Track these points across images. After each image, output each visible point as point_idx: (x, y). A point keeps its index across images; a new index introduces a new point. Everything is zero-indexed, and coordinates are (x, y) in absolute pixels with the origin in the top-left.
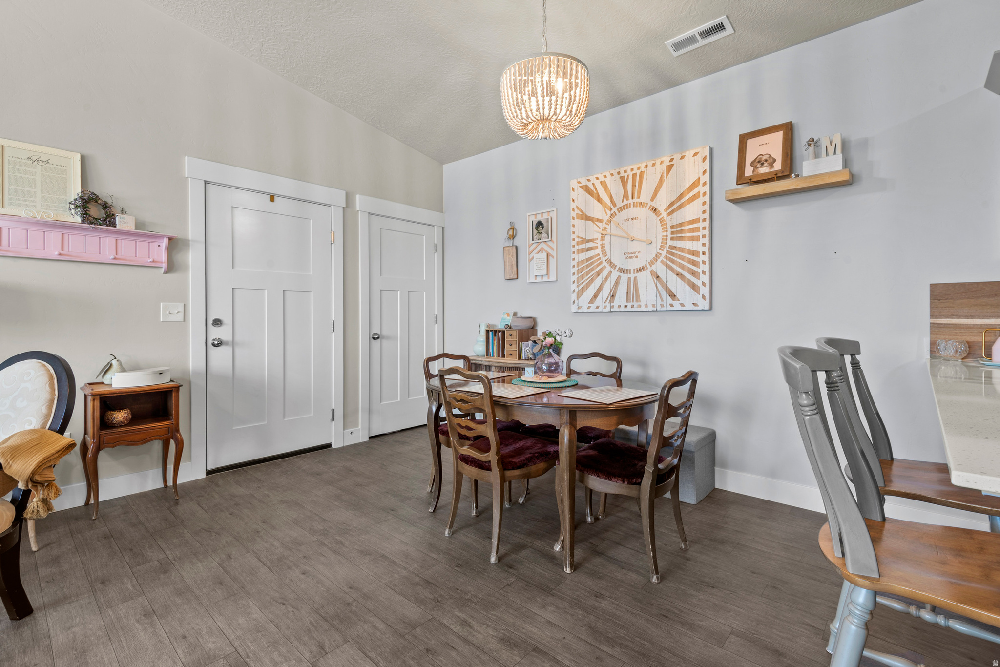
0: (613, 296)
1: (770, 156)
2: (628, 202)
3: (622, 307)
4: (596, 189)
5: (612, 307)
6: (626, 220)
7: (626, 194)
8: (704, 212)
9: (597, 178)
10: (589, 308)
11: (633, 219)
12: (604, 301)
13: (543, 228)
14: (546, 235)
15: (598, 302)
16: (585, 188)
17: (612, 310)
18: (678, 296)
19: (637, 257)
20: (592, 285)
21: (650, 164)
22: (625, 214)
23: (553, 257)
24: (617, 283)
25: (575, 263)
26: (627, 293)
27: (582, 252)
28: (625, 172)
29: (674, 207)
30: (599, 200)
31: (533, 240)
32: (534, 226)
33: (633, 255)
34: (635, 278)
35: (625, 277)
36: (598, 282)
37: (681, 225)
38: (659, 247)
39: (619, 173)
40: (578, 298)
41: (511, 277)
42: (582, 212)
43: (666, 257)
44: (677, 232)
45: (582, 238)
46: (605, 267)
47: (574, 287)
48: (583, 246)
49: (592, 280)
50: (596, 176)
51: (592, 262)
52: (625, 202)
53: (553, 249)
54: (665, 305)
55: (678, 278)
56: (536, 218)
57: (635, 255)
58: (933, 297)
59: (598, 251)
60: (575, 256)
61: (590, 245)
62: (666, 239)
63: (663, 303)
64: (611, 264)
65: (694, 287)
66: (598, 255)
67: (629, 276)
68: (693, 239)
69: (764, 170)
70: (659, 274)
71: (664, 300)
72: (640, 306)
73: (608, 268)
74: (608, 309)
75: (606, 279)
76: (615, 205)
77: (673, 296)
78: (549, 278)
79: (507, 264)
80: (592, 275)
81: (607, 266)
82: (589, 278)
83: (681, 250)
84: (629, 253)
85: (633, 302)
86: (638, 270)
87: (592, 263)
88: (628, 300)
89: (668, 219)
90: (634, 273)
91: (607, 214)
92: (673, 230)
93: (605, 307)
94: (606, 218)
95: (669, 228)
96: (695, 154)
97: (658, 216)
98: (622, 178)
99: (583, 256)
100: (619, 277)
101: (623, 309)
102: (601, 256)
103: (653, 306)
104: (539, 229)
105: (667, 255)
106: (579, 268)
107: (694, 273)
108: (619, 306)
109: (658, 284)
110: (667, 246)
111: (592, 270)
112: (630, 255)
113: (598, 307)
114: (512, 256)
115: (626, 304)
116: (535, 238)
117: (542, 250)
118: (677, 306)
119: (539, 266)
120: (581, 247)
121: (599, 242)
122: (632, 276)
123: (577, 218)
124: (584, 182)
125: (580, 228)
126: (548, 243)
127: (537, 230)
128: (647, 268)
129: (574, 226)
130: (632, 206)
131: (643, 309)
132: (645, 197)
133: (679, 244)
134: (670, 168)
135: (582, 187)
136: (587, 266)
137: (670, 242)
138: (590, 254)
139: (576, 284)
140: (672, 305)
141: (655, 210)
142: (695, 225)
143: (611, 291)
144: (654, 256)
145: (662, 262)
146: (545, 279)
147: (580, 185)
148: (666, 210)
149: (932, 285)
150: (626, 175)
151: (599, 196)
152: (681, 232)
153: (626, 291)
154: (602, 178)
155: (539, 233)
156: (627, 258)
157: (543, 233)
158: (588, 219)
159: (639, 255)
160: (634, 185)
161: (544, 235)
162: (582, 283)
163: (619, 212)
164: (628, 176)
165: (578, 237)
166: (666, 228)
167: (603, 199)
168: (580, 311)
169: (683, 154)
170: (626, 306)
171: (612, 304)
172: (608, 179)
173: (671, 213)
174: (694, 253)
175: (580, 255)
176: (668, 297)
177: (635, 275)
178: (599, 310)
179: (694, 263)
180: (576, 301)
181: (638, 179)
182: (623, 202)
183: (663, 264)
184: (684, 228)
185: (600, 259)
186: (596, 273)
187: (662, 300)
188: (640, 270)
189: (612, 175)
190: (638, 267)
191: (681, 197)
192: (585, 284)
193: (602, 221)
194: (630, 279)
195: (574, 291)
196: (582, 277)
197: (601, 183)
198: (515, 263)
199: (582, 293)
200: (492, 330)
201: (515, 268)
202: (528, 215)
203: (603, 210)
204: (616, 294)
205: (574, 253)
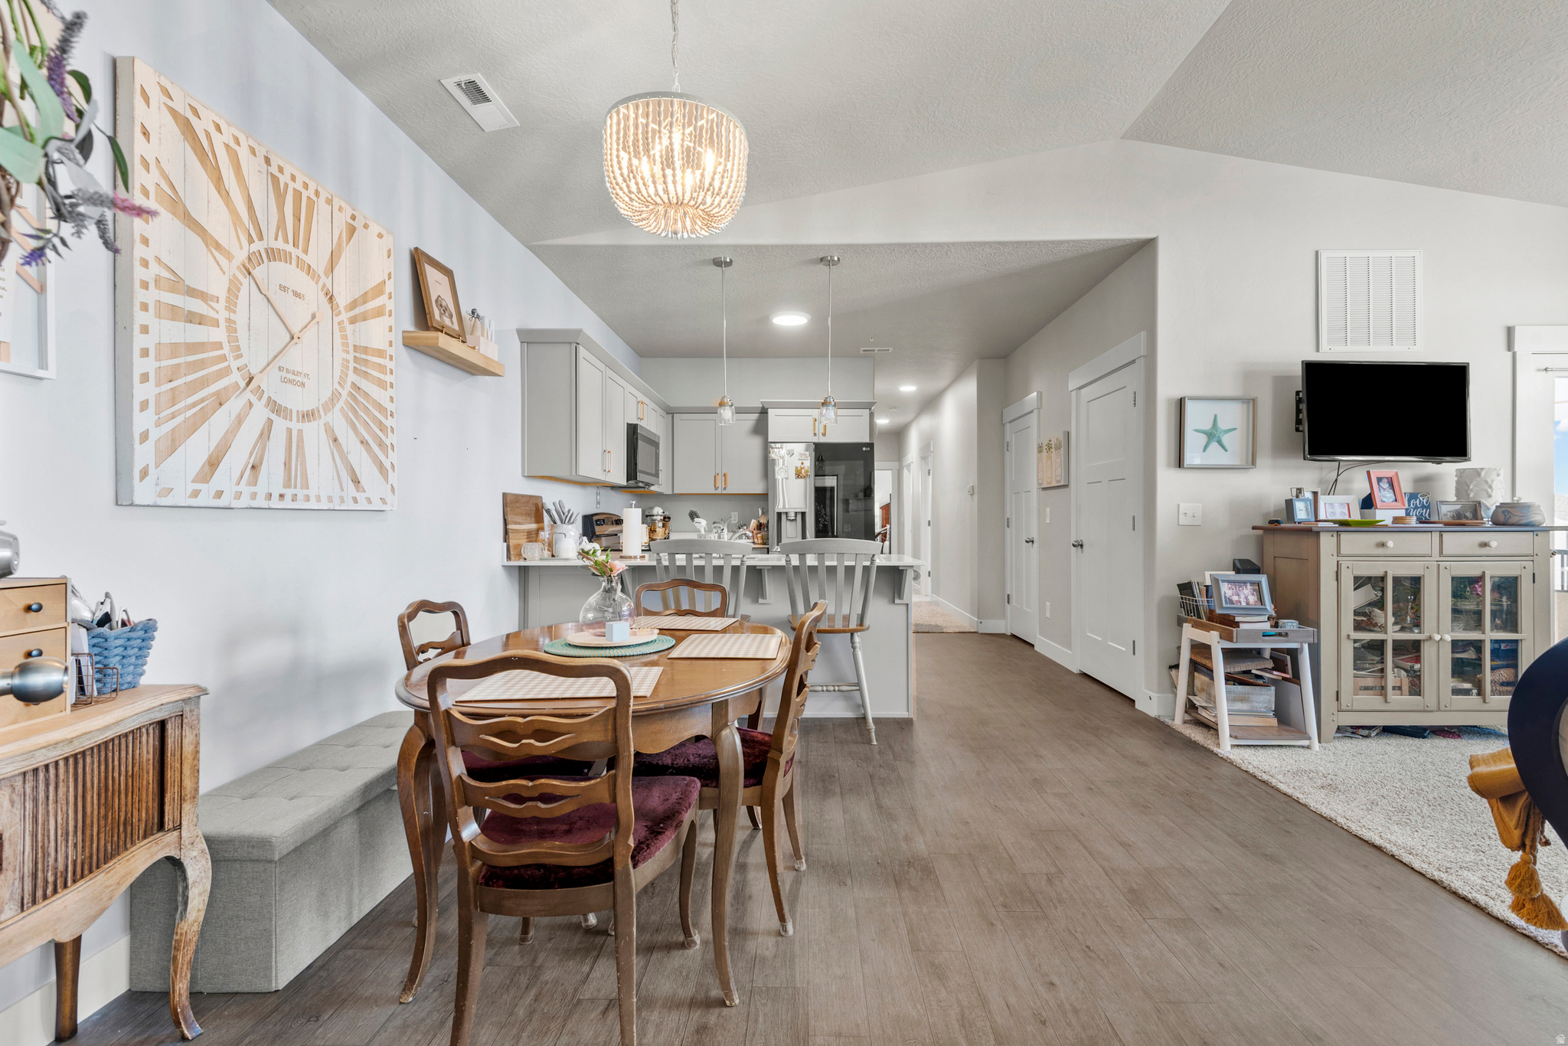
0: (253, 467)
1: (447, 306)
2: (287, 248)
3: (276, 496)
4: (215, 155)
5: (254, 496)
6: (283, 288)
8: (391, 344)
9: (218, 127)
10: (196, 494)
11: (296, 294)
12: (235, 479)
15: (222, 478)
16: (180, 121)
17: (252, 504)
18: (363, 482)
19: (303, 385)
20: (203, 430)
21: (324, 194)
22: (279, 271)
24: (263, 437)
25: (152, 342)
26: (285, 464)
27: (173, 318)
28: (284, 171)
29: (357, 311)
30: (220, 187)
34: (300, 431)
35: (280, 425)
36: (220, 421)
37: (366, 350)
38: (337, 379)
39: (267, 161)
40: (158, 461)
42: (171, 185)
43: (347, 402)
44: (362, 360)
45: (174, 273)
46: (236, 386)
47: (146, 421)
48: (178, 300)
49: (202, 417)
50: (216, 118)
51: (202, 361)
52: (279, 244)
54: (345, 499)
55: (363, 449)
57: (300, 379)
58: (505, 505)
59: (219, 334)
60: (148, 319)
61: (196, 306)
62: (347, 368)
63: (342, 494)
64: (251, 382)
65: (381, 468)
66: (219, 346)
67: (289, 424)
68: (382, 384)
70: (338, 435)
71: (345, 488)
72: (307, 498)
73: (245, 393)
74: (245, 501)
75: (239, 421)
76: (261, 237)
77: (356, 482)
80: (202, 400)
81: (244, 385)
82: (194, 405)
83: (366, 395)
84: (288, 371)
85: (295, 487)
86: (303, 416)
87: (201, 364)
88: (287, 484)
89: (349, 328)
90: (298, 421)
91: (241, 248)
92: (358, 355)
93: (238, 495)
94: (241, 256)
95: (351, 349)
96: (380, 236)
97: (337, 315)
98: (275, 180)
99: (174, 331)
100: (270, 422)
101: (275, 503)
102: (226, 350)
103: (329, 499)
105: (349, 399)
106: (164, 363)
107: (381, 444)
108: (269, 496)
109: (336, 453)
110: (349, 384)
111: (204, 383)
112: (292, 377)
113: (219, 494)
115: (283, 491)
118: (363, 504)
120: (168, 298)
121: (222, 310)
122: (294, 426)
123: (159, 201)
124: (179, 104)
125: (164, 238)
128: (320, 417)
130: (294, 262)
131: (313, 504)
132: (317, 258)
133: (364, 385)
134: (352, 230)
135: (173, 112)
136: (191, 367)
137: (352, 377)
138: (198, 333)
139: (151, 414)
140: (355, 500)
141: (331, 298)
142: (381, 361)
143: (251, 454)
144: (329, 394)
145: (342, 410)
147: (169, 102)
148: (347, 309)
149: (503, 494)
150: (281, 179)
151: (220, 177)
152: (366, 363)
153: (282, 460)
154: (227, 137)
156: (284, 381)
158: (190, 222)
159: (305, 380)
160: (297, 217)
162: (173, 416)
163: (269, 260)
164: (286, 185)
165: (158, 260)
166: (347, 345)
167: (231, 194)
168: (163, 501)
169: (367, 222)
170: (282, 496)
171: (253, 489)
172: (243, 153)
173: (353, 321)
174: (382, 409)
175: (167, 324)
176: (351, 484)
177: (300, 426)
178: (223, 502)
179: (382, 427)
180: (152, 469)
181: (304, 212)
182: (276, 239)
183: (344, 416)
184: (369, 358)
185: (224, 358)
186: (213, 394)
187: (342, 490)
188: (308, 416)
189: (253, 151)
190: (305, 410)
191: (365, 298)
192: (180, 419)
193: (229, 256)
194: (289, 431)
195: (145, 436)
196: (174, 397)
197: (227, 147)
199: (172, 449)
203: (232, 228)
204: (261, 463)
205: (144, 307)
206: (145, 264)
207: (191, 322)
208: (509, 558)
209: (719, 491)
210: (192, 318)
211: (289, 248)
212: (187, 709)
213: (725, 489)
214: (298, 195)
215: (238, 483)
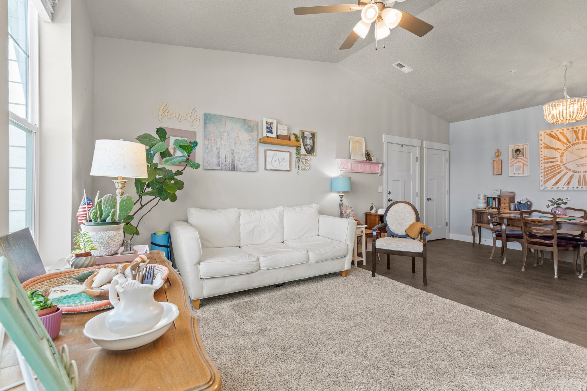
0: (568, 183)
2: (579, 141)
4: (557, 135)
6: (578, 149)
7: (577, 138)
10: (552, 188)
13: (520, 152)
14: (522, 155)
15: (558, 185)
16: (549, 135)
17: (568, 189)
20: (554, 178)
22: (577, 147)
23: (527, 165)
24: (571, 177)
25: (543, 168)
26: (579, 182)
27: (547, 163)
28: (577, 128)
30: (559, 140)
31: (513, 157)
32: (514, 151)
33: (583, 165)
34: (584, 176)
35: (576, 175)
36: (558, 177)
39: (573, 129)
40: (544, 183)
41: (498, 174)
42: (547, 145)
45: (547, 157)
46: (563, 170)
47: (542, 178)
48: (548, 160)
49: (554, 176)
50: (557, 130)
51: (554, 168)
52: (577, 141)
53: (527, 162)
56: (514, 147)
57: (584, 165)
59: (559, 163)
60: (543, 165)
61: (553, 160)
64: (567, 168)
67: (580, 174)
73: (565, 171)
74: (565, 188)
75: (564, 175)
76: (570, 143)
78: (524, 175)
79: (496, 168)
80: (554, 174)
81: (565, 169)
82: (552, 175)
84: (579, 164)
85: (582, 185)
86: (585, 172)
88: (579, 185)
91: (564, 147)
98: (575, 131)
99: (548, 165)
100: (573, 175)
101: (575, 189)
106: (545, 170)
108: (573, 188)
111: (554, 171)
112: (580, 165)
113: (558, 188)
114: (499, 164)
115: (578, 187)
116: (514, 156)
117: (519, 162)
119: (517, 169)
120: (546, 161)
121: (559, 159)
122: (582, 174)
123: (544, 148)
124: (548, 132)
125: (546, 152)
127: (516, 153)
129: (542, 151)
130: (582, 143)
135: (547, 134)
136: (551, 170)
138: (553, 164)
139: (543, 177)
143: (567, 181)
146: (520, 175)
150: (577, 130)
151: (559, 138)
153: (578, 181)
154: (560, 130)
156: (579, 166)
157: (520, 154)
158: (551, 148)
159: (586, 165)
160: (583, 134)
162: (547, 177)
163: (573, 146)
164: (579, 130)
165: (544, 156)
167: (562, 140)
168: (545, 189)
171: (568, 187)
172: (565, 131)
175: (546, 165)
177: (584, 174)
180: (543, 185)
182: (575, 141)
185: (559, 166)
186: (557, 173)
189: (568, 129)
192: (549, 177)
195: (542, 181)
196: (548, 174)
197: (560, 133)
198: (500, 167)
199: (547, 182)
200: (490, 198)
201: (500, 170)
202: (509, 146)
203: (562, 144)
204: (570, 182)
205: (542, 163)
206: (542, 157)
207: (551, 163)
214: (583, 130)
215: (563, 186)
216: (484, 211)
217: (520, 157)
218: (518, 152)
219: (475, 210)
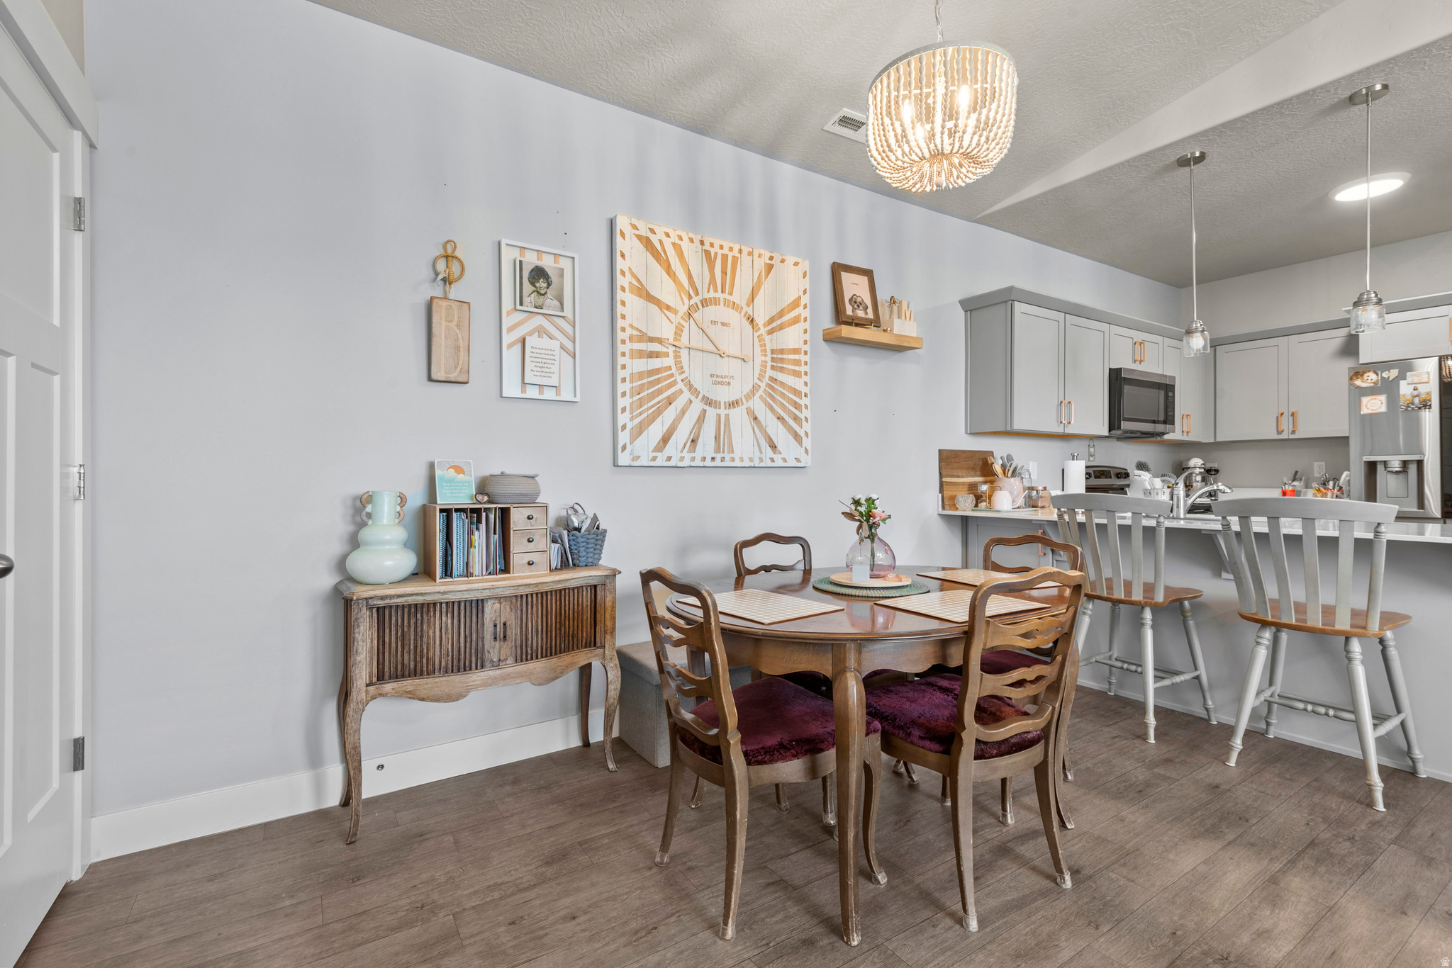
0: (693, 441)
1: (863, 301)
2: (717, 295)
3: (708, 459)
4: (664, 252)
5: (693, 459)
6: (714, 323)
7: (713, 281)
8: (805, 342)
9: (668, 235)
10: (654, 459)
12: (679, 449)
13: (549, 285)
14: (557, 304)
15: (670, 449)
16: (644, 241)
17: (693, 464)
18: (780, 447)
19: (729, 384)
20: (659, 420)
21: (746, 250)
22: (711, 312)
23: (575, 354)
24: (700, 422)
25: (627, 373)
26: (716, 438)
27: (640, 357)
28: (712, 245)
29: (774, 325)
30: (669, 270)
32: (526, 274)
33: (724, 380)
34: (727, 416)
35: (711, 413)
36: (670, 415)
37: (782, 351)
38: (756, 376)
39: (702, 243)
40: (633, 440)
41: (452, 377)
42: (638, 281)
43: (765, 391)
44: (778, 358)
45: (640, 331)
46: (681, 392)
47: (625, 418)
48: (643, 346)
49: (659, 412)
50: (665, 229)
51: (659, 379)
52: (712, 294)
54: (764, 459)
55: (779, 423)
56: (527, 256)
57: (727, 380)
58: (941, 460)
59: (669, 361)
60: (627, 361)
61: (655, 347)
62: (766, 367)
63: (762, 456)
64: (691, 387)
65: (797, 437)
66: (670, 368)
67: (718, 411)
68: (797, 374)
69: (860, 313)
70: (757, 414)
71: (763, 451)
72: (733, 460)
73: (687, 395)
74: (686, 463)
75: (683, 412)
76: (697, 294)
77: (773, 447)
78: (558, 393)
79: (439, 342)
80: (659, 402)
81: (685, 390)
82: (653, 406)
83: (782, 384)
84: (717, 376)
85: (723, 452)
86: (730, 405)
87: (658, 381)
88: (717, 450)
89: (767, 338)
90: (725, 408)
91: (684, 304)
92: (775, 356)
93: (682, 459)
94: (683, 309)
95: (769, 353)
96: (796, 264)
97: (756, 331)
98: (707, 253)
99: (641, 365)
100: (704, 411)
101: (708, 463)
102: (674, 370)
103: (751, 460)
104: (538, 285)
105: (767, 389)
106: (635, 384)
107: (796, 419)
108: (704, 459)
109: (756, 428)
110: (767, 377)
111: (660, 392)
112: (720, 379)
113: (669, 459)
114: (458, 325)
115: (714, 455)
116: (526, 300)
117: (542, 331)
118: (779, 463)
119: (541, 365)
120: (637, 346)
121: (670, 348)
122: (722, 412)
123: (631, 292)
124: (643, 231)
125: (634, 311)
126: (555, 318)
127: (533, 284)
128: (742, 404)
129: (623, 303)
130: (722, 303)
131: (737, 464)
132: (740, 295)
133: (780, 377)
134: (769, 268)
135: (639, 237)
136: (651, 384)
137: (770, 373)
138: (656, 363)
139: (628, 414)
140: (772, 460)
141: (752, 321)
142: (796, 357)
143: (691, 433)
144: (751, 387)
145: (761, 397)
146: (547, 394)
147: (637, 232)
148: (766, 325)
149: (939, 450)
150: (713, 251)
151: (669, 265)
152: (782, 360)
153: (714, 435)
154: (674, 239)
155: (538, 292)
156: (715, 383)
157: (549, 295)
158: (650, 298)
159: (731, 381)
160: (724, 273)
161: (550, 303)
162: (641, 414)
163: (703, 307)
164: (716, 254)
165: (631, 326)
166: (765, 350)
167: (676, 272)
168: (635, 464)
169: (784, 258)
170: (713, 459)
171: (693, 455)
172: (685, 245)
173: (770, 332)
174: (796, 392)
175: (636, 361)
176: (769, 449)
177: (727, 411)
178: (671, 463)
179: (797, 406)
180: (628, 445)
181: (730, 266)
182: (708, 292)
183: (762, 401)
184: (784, 356)
185: (672, 375)
186: (666, 398)
187: (761, 453)
188: (733, 404)
189: (691, 240)
190: (731, 400)
191: (781, 314)
192: (645, 415)
193: (675, 312)
194: (719, 416)
195: (624, 427)
196: (641, 403)
197: (674, 244)
198: (462, 344)
199: (640, 433)
200: (457, 510)
201: (463, 353)
202: (504, 242)
203: (677, 293)
204: (698, 438)
205: (623, 354)
206: (623, 330)
207: (651, 357)
208: (943, 508)
209: (1284, 436)
210: (652, 355)
211: (719, 294)
212: (608, 581)
213: (1293, 432)
214: (725, 257)
215: (682, 451)
216: (429, 598)
217: (549, 308)
218: (542, 284)
219: (367, 599)
